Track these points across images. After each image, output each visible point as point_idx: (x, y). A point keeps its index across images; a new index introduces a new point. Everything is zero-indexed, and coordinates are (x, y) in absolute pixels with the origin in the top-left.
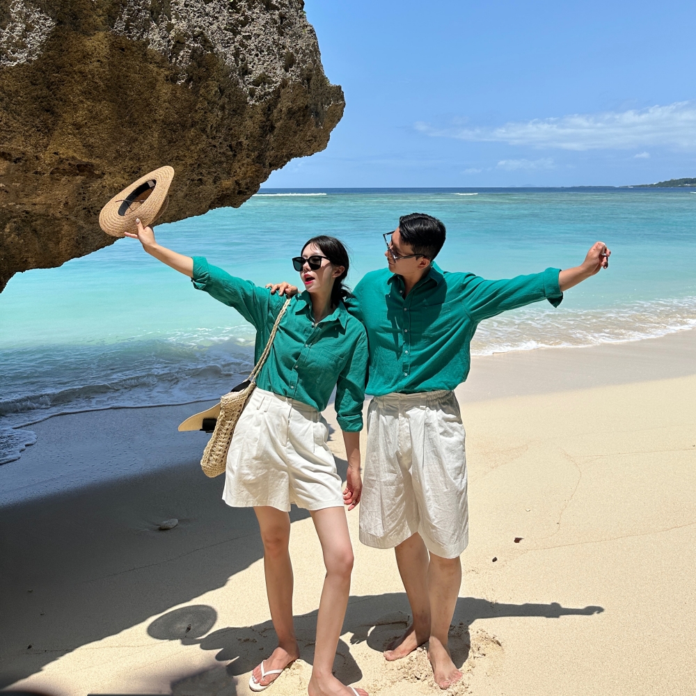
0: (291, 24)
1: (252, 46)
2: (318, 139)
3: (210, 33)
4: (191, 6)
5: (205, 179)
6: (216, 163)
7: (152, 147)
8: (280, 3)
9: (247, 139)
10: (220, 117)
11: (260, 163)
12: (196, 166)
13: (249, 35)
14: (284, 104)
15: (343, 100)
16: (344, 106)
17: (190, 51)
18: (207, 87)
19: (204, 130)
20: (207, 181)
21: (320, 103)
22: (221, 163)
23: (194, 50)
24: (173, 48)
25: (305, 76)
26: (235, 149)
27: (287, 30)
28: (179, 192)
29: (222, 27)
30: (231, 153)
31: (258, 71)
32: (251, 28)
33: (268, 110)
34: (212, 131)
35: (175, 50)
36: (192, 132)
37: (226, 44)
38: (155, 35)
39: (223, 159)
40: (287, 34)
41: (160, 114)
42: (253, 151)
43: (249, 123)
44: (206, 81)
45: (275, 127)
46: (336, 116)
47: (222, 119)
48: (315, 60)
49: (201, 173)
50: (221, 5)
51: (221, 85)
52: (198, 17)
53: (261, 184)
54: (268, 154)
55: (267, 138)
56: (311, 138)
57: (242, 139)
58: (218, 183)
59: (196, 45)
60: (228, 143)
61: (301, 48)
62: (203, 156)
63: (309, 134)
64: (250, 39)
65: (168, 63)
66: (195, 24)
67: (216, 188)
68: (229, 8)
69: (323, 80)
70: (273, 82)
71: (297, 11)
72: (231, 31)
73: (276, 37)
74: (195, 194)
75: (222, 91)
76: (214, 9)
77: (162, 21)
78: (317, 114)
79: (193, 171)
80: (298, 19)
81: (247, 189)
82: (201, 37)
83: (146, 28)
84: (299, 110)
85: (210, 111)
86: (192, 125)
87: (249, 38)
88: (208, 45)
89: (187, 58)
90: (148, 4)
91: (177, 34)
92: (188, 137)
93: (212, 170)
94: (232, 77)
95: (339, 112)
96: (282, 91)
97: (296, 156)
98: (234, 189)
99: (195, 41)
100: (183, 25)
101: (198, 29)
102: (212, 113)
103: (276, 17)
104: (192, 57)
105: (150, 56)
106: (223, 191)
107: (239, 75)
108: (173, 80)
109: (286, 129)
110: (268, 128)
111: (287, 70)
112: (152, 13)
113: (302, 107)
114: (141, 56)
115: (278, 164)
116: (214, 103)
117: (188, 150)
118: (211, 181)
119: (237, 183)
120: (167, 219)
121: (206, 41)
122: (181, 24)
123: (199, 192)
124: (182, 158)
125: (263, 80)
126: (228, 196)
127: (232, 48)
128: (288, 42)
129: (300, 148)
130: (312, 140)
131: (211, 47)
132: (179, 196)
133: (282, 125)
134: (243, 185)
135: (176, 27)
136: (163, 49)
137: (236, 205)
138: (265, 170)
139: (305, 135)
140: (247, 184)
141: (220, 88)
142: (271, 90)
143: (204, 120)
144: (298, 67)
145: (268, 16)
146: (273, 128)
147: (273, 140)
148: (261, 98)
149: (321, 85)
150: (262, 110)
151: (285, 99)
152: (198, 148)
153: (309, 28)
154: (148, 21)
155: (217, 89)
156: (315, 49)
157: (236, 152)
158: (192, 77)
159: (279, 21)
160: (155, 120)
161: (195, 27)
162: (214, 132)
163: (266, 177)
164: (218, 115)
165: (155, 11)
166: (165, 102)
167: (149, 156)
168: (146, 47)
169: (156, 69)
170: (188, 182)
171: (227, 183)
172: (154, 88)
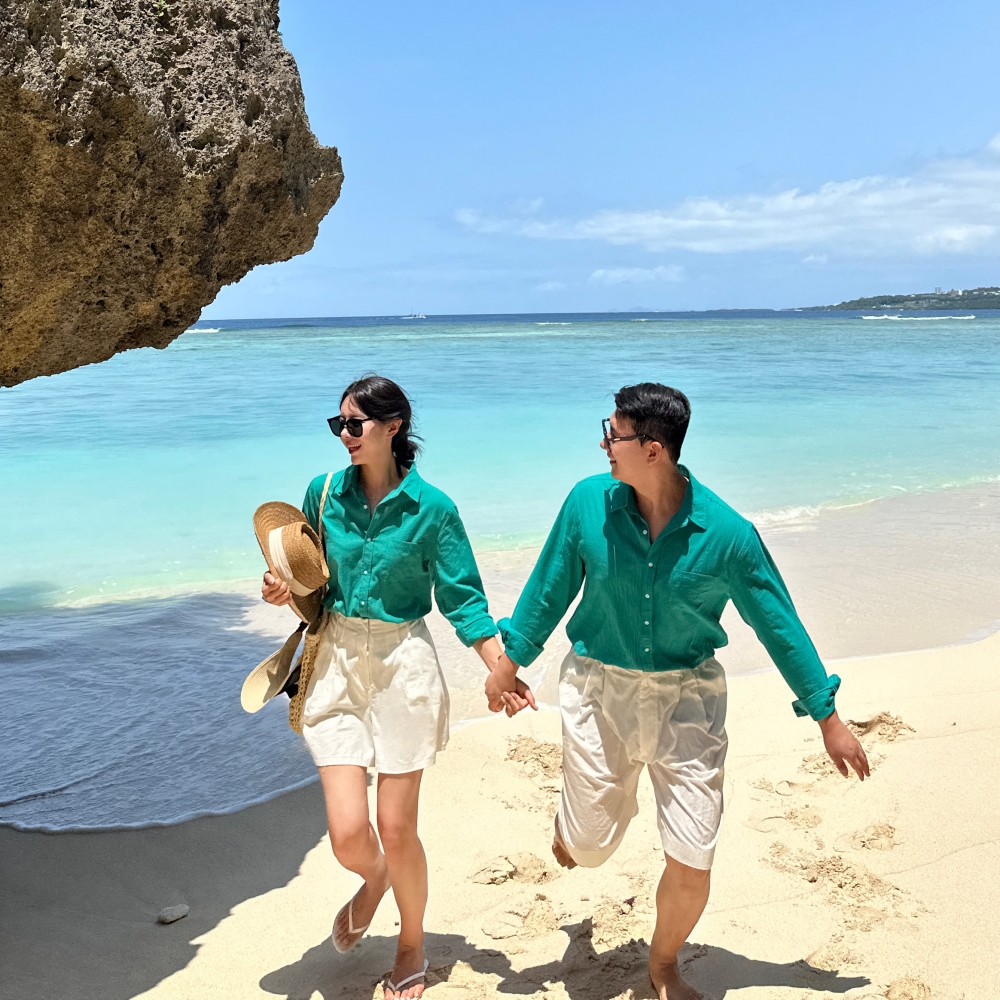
0: (256, 51)
1: (194, 86)
2: (299, 233)
3: (124, 63)
4: (95, 23)
5: (109, 301)
6: (128, 274)
7: (22, 249)
8: (239, 18)
9: (181, 234)
10: (137, 198)
11: (202, 274)
12: (95, 279)
13: (188, 69)
14: (245, 177)
15: (340, 170)
16: (342, 181)
17: (91, 93)
18: (117, 150)
19: (109, 220)
20: (111, 305)
21: (302, 176)
22: (137, 273)
23: (98, 92)
24: (63, 88)
25: (279, 132)
26: (161, 250)
27: (250, 60)
28: (66, 323)
29: (146, 56)
30: (154, 258)
31: (201, 126)
32: (192, 57)
33: (217, 187)
34: (123, 222)
35: (65, 90)
36: (91, 224)
37: (152, 82)
38: (33, 68)
39: (140, 268)
40: (251, 67)
41: (38, 194)
42: (191, 253)
43: (185, 207)
44: (116, 140)
45: (228, 215)
46: (330, 197)
47: (140, 202)
48: (296, 107)
49: (104, 292)
50: (144, 22)
51: (141, 147)
52: (106, 39)
53: (203, 309)
54: (215, 258)
55: (215, 232)
56: (286, 232)
57: (174, 235)
58: (132, 307)
59: (100, 83)
60: (150, 241)
61: (273, 88)
62: (107, 263)
63: (283, 225)
64: (191, 74)
65: (54, 112)
66: (100, 50)
67: (127, 316)
68: (157, 27)
69: (307, 140)
70: (226, 142)
71: (268, 32)
72: (159, 61)
73: (232, 71)
74: (93, 326)
75: (141, 157)
76: (132, 28)
77: (47, 46)
78: (297, 193)
79: (90, 287)
80: (268, 43)
81: (179, 316)
82: (108, 70)
83: (19, 56)
84: (268, 186)
85: (120, 189)
86: (90, 212)
87: (189, 71)
88: (121, 82)
89: (84, 104)
90: (23, 19)
91: (71, 66)
92: (83, 231)
93: (121, 286)
94: (158, 133)
95: (334, 189)
96: (241, 156)
97: (262, 262)
98: (158, 317)
99: (99, 76)
100: (80, 52)
101: (104, 58)
102: (125, 192)
103: (233, 40)
104: (93, 102)
105: (24, 101)
106: (139, 321)
107: (170, 130)
108: (61, 138)
109: (245, 217)
110: (216, 215)
111: (249, 124)
112: (30, 32)
113: (273, 182)
114: (9, 100)
115: (232, 275)
116: (129, 175)
117: (83, 252)
118: (119, 304)
119: (163, 307)
120: (44, 368)
121: (117, 76)
122: (77, 51)
123: (100, 324)
124: (72, 267)
125: (210, 139)
126: (147, 329)
127: (160, 88)
128: (251, 78)
129: (268, 248)
130: (288, 235)
131: (124, 86)
132: (65, 329)
133: (239, 210)
134: (173, 311)
135: (68, 54)
136: (46, 89)
137: (160, 344)
138: (210, 285)
139: (277, 228)
140: (179, 309)
141: (137, 152)
142: (222, 155)
143: (110, 204)
144: (267, 118)
145: (220, 38)
146: (224, 215)
147: (223, 235)
148: (205, 167)
149: (304, 147)
150: (208, 187)
151: (245, 169)
152: (99, 250)
153: (286, 58)
154: (23, 44)
155: (132, 153)
156: (295, 89)
157: (161, 256)
158: (92, 134)
159: (238, 46)
160: (30, 205)
161: (101, 54)
162: (127, 223)
163: (211, 296)
164: (133, 196)
165: (35, 29)
166: (46, 174)
167: (16, 264)
168: (18, 87)
169: (32, 122)
170: (81, 307)
171: (147, 307)
172: (28, 153)
